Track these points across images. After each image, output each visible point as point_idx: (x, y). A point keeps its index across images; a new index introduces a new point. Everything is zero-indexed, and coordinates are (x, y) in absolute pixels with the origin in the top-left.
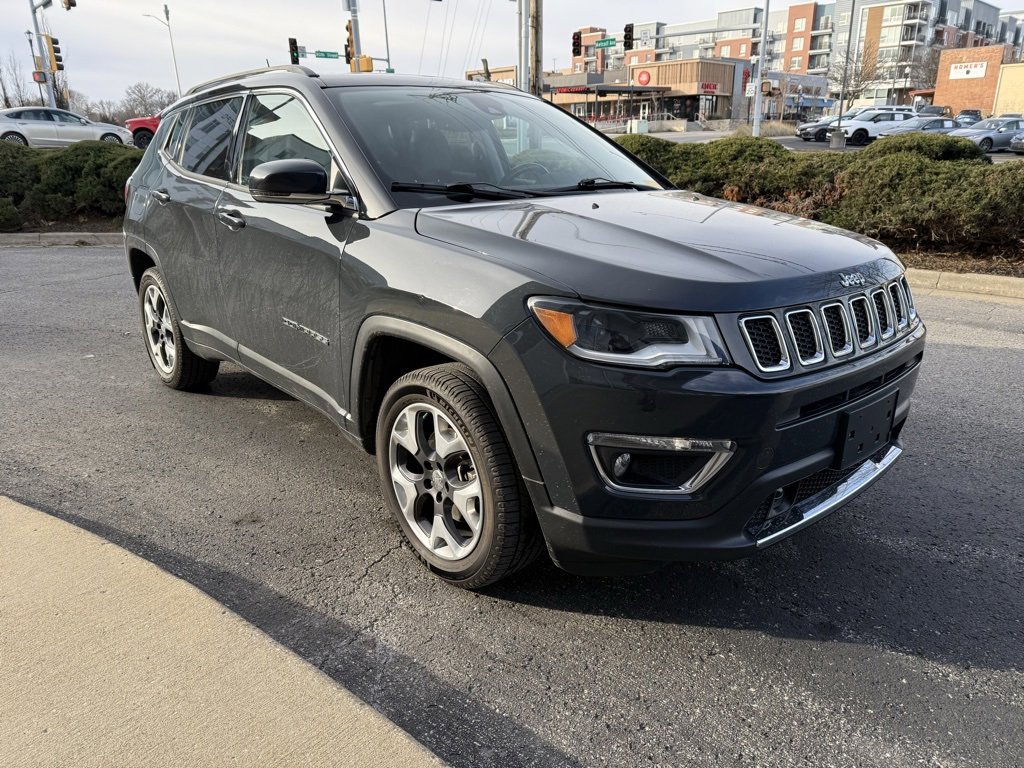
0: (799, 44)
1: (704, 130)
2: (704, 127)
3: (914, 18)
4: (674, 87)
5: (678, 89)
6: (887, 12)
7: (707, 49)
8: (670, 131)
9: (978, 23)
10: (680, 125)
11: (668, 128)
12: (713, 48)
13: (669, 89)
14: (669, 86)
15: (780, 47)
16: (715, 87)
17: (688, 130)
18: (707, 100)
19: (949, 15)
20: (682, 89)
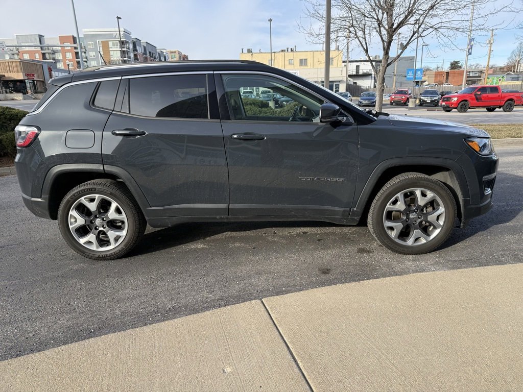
0: (69, 56)
1: (34, 99)
2: (33, 97)
3: (124, 48)
4: (6, 75)
5: (10, 76)
6: (110, 44)
7: (13, 54)
8: (13, 100)
9: (150, 52)
10: (19, 97)
11: (12, 98)
12: (18, 54)
13: (4, 76)
14: (3, 74)
15: (59, 56)
16: (33, 76)
17: (24, 99)
18: (30, 82)
19: (138, 48)
20: (12, 76)
